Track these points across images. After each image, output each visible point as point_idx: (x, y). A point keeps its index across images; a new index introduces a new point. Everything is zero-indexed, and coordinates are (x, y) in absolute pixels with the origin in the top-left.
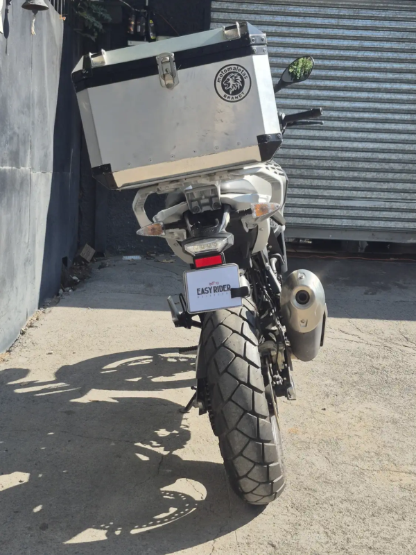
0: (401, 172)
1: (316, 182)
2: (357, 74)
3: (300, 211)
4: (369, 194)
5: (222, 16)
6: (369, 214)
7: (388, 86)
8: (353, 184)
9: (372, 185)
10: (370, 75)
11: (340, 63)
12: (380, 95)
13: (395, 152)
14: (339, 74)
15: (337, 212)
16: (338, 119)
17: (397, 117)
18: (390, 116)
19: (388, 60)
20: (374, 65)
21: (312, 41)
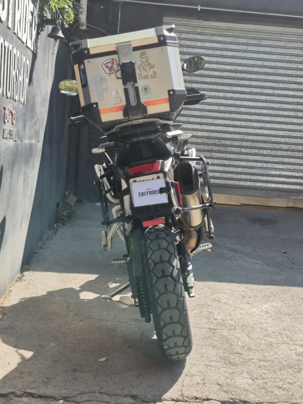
1: (229, 156)
2: (259, 83)
4: (265, 165)
6: (265, 178)
8: (255, 158)
9: (267, 159)
12: (274, 98)
15: (244, 177)
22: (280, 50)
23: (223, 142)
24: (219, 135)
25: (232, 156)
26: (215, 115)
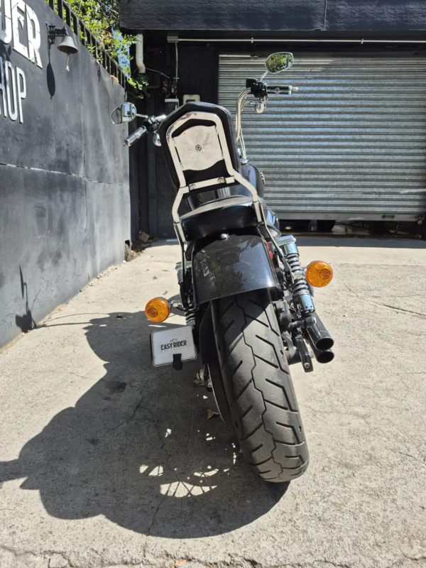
0: (345, 174)
1: (289, 183)
2: (316, 109)
3: (280, 202)
4: (325, 189)
5: (227, 76)
6: (325, 202)
7: (337, 116)
8: (315, 183)
9: (327, 183)
11: (305, 103)
12: (332, 123)
14: (304, 109)
15: (304, 202)
16: (304, 140)
17: (343, 137)
18: (338, 137)
19: (337, 99)
23: (283, 169)
24: (279, 163)
25: (292, 183)
26: (275, 143)
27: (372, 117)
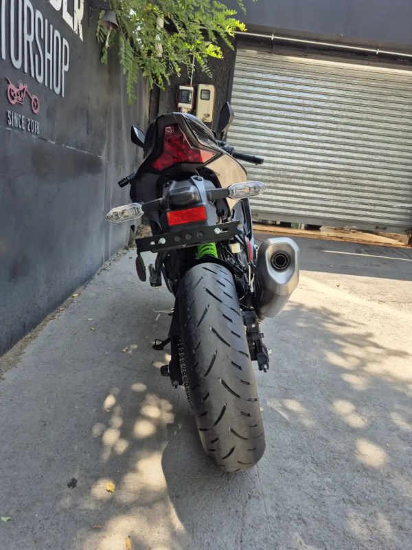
0: (345, 183)
2: (324, 118)
4: (324, 196)
5: (241, 73)
6: (323, 208)
7: (343, 127)
8: (316, 189)
9: (327, 190)
10: (332, 119)
11: (314, 110)
12: (337, 133)
13: (343, 170)
14: (313, 117)
15: (304, 207)
16: (310, 147)
17: (347, 147)
18: (342, 147)
19: (344, 110)
20: (335, 112)
21: (298, 94)
22: (346, 86)
23: (288, 173)
24: (284, 167)
25: (294, 187)
26: (282, 147)
27: (375, 131)
